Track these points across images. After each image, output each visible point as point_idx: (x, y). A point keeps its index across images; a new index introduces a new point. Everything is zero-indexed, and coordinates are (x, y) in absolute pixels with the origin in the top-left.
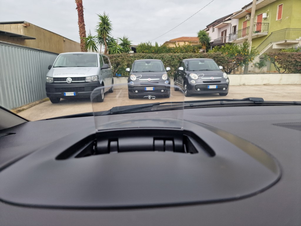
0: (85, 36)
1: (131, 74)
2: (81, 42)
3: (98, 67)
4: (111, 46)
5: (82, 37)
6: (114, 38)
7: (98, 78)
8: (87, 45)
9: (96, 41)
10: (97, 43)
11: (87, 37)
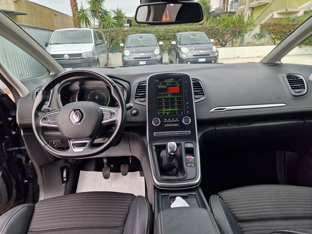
0: (77, 9)
1: (125, 49)
2: (74, 16)
3: (92, 43)
4: (104, 19)
5: (74, 10)
6: (107, 10)
7: (93, 54)
8: (80, 19)
9: (89, 14)
10: (90, 16)
11: (79, 10)
